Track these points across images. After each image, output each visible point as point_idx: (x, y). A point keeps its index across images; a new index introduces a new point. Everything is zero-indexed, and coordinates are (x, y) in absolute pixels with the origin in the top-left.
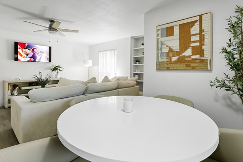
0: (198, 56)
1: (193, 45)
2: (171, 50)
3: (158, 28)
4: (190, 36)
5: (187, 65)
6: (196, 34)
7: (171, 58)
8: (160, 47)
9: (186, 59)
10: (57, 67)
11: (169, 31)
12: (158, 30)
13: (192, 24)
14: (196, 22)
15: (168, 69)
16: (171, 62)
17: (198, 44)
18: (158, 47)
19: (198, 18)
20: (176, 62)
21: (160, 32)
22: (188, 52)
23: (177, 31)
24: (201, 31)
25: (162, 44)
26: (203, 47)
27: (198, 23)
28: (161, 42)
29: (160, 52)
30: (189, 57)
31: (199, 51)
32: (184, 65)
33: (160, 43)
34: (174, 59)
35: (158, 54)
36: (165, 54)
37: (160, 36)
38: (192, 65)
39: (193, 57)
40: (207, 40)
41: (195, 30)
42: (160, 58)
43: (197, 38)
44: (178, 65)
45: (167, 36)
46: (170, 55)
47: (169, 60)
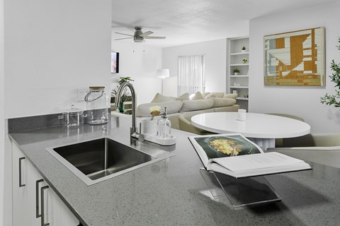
0: (311, 72)
1: (305, 59)
2: (281, 64)
3: (266, 38)
4: (302, 50)
5: (299, 82)
6: (309, 49)
7: (281, 72)
8: (268, 59)
9: (298, 74)
10: (126, 79)
11: (279, 43)
12: (266, 41)
13: (304, 37)
14: (308, 35)
15: (278, 84)
16: (281, 77)
17: (310, 59)
18: (266, 60)
19: (310, 32)
20: (287, 77)
21: (268, 43)
22: (300, 67)
23: (287, 43)
24: (314, 45)
25: (271, 56)
26: (316, 63)
27: (310, 37)
28: (270, 54)
29: (268, 65)
30: (302, 72)
31: (311, 66)
32: (296, 81)
33: (268, 55)
34: (284, 74)
35: (266, 67)
36: (275, 69)
37: (268, 48)
38: (304, 81)
39: (306, 72)
40: (320, 56)
41: (307, 44)
42: (268, 73)
43: (309, 53)
44: (289, 80)
45: (277, 48)
46: (281, 69)
47: (279, 74)
